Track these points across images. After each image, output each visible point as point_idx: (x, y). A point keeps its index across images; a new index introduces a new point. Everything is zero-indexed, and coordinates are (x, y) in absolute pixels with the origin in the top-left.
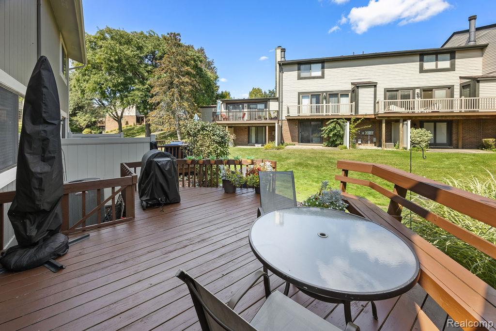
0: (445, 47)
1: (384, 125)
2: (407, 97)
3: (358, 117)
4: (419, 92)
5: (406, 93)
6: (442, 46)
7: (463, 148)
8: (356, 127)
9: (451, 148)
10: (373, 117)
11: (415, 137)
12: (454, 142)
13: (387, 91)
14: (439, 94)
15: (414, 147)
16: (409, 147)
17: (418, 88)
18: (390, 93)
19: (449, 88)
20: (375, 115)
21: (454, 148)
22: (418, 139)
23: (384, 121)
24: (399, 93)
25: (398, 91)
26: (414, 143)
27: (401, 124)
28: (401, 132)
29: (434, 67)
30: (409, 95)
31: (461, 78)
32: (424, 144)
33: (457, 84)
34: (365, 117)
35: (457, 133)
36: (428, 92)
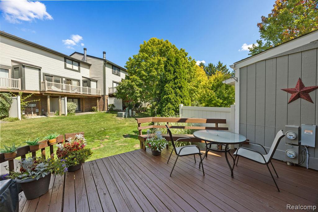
0: (72, 57)
1: (49, 99)
2: (58, 81)
3: (24, 92)
4: (65, 80)
5: (57, 79)
6: (70, 56)
7: (85, 112)
8: (26, 100)
9: (80, 112)
10: (39, 93)
11: (69, 107)
12: (81, 109)
13: (45, 75)
14: (75, 83)
15: (69, 113)
16: (67, 114)
17: (64, 77)
18: (47, 77)
19: (78, 81)
20: (40, 92)
21: (81, 112)
22: (71, 108)
23: (49, 97)
24: (53, 78)
25: (52, 76)
26: (69, 111)
27: (60, 99)
28: (60, 104)
29: (71, 68)
30: (59, 81)
31: (83, 77)
32: (74, 111)
33: (81, 79)
34: (35, 93)
35: (83, 105)
36: (69, 81)
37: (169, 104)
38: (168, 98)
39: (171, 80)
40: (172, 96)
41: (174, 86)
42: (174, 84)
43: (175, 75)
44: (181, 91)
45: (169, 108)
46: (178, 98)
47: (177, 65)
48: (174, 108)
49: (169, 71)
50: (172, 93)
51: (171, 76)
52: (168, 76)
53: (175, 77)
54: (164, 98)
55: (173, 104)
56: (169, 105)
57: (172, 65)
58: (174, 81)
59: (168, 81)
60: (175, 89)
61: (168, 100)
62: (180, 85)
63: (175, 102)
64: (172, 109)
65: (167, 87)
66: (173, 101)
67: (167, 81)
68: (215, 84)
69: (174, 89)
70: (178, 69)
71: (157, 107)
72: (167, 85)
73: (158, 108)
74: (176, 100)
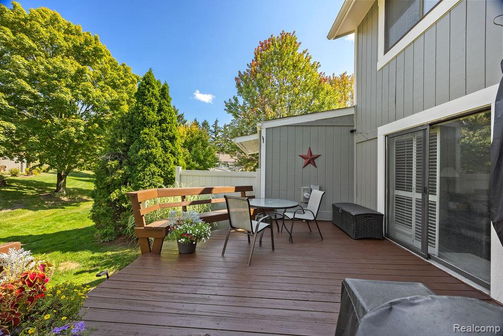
37: (153, 165)
38: (151, 154)
39: (154, 123)
40: (158, 152)
41: (160, 134)
42: (160, 131)
43: (161, 115)
44: (173, 145)
45: (153, 174)
46: (169, 155)
47: (165, 98)
48: (163, 173)
49: (150, 105)
50: (156, 145)
51: (153, 116)
52: (149, 115)
53: (162, 119)
54: (139, 153)
55: (160, 167)
56: (153, 168)
57: (155, 96)
58: (160, 125)
59: (148, 123)
60: (161, 140)
61: (150, 159)
62: (171, 135)
63: (165, 162)
64: (159, 175)
65: (146, 134)
66: (161, 160)
67: (145, 123)
68: (189, 140)
69: (159, 139)
70: (166, 106)
71: (121, 171)
72: (146, 130)
73: (125, 173)
74: (165, 159)
